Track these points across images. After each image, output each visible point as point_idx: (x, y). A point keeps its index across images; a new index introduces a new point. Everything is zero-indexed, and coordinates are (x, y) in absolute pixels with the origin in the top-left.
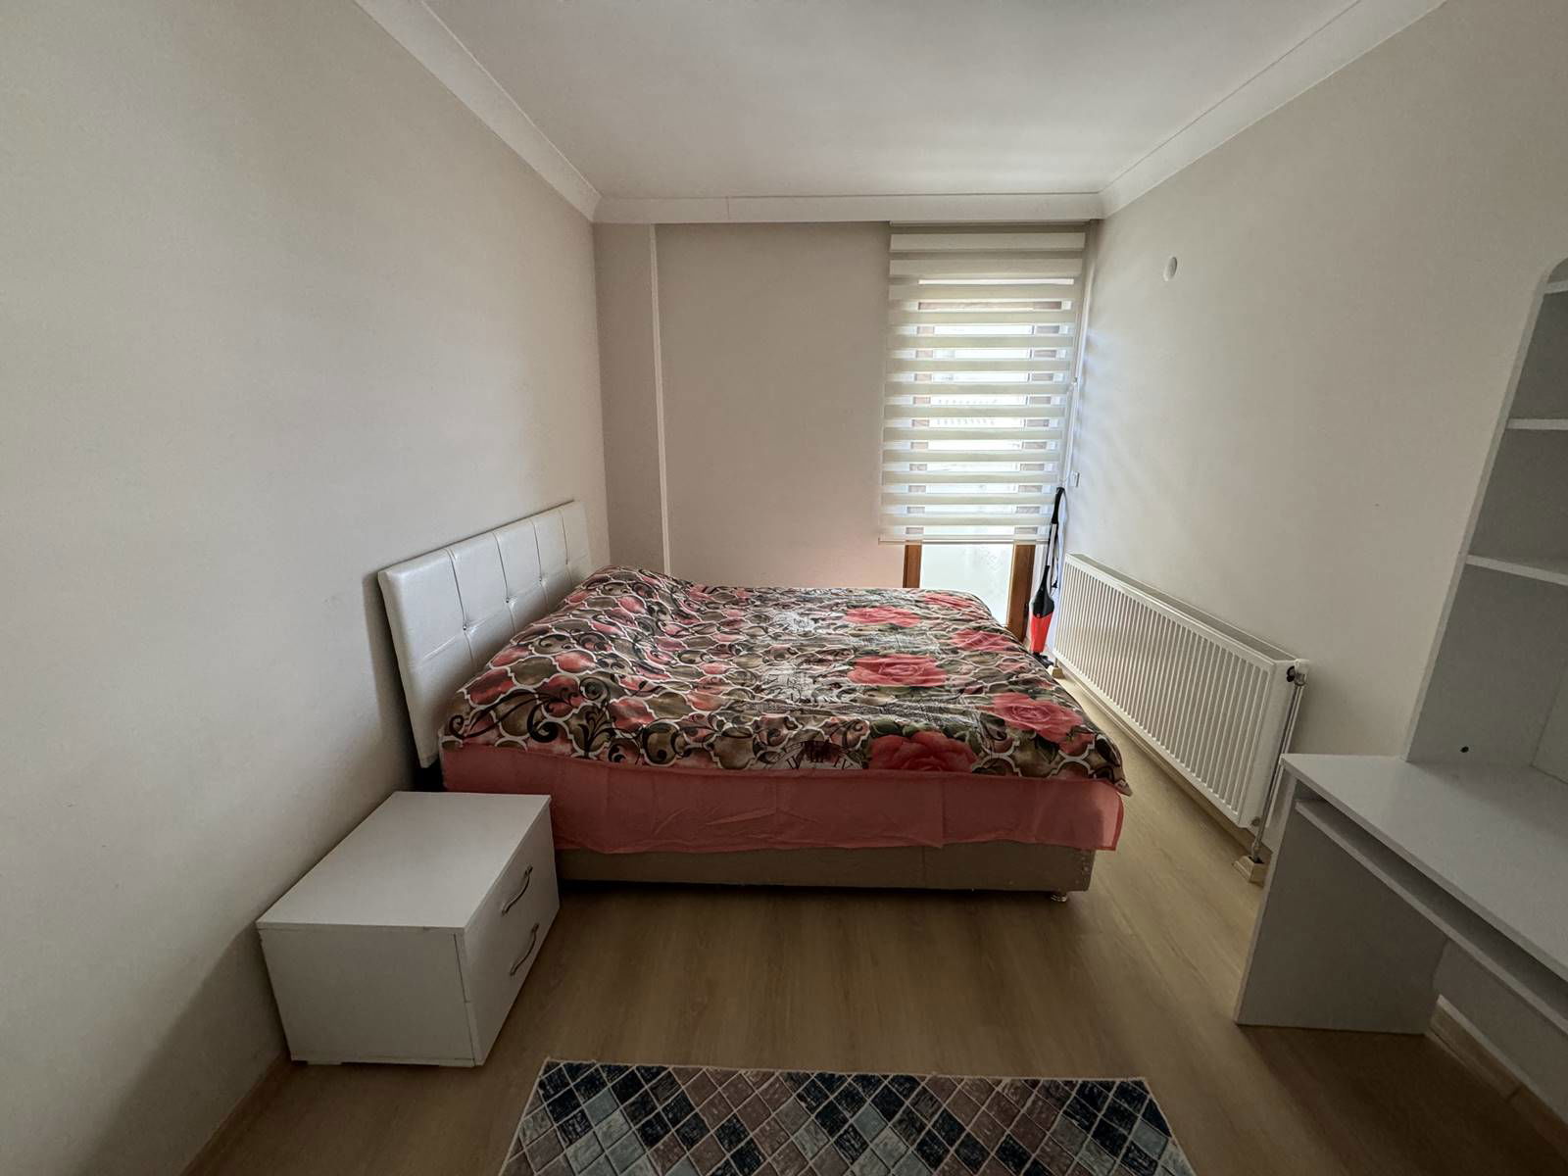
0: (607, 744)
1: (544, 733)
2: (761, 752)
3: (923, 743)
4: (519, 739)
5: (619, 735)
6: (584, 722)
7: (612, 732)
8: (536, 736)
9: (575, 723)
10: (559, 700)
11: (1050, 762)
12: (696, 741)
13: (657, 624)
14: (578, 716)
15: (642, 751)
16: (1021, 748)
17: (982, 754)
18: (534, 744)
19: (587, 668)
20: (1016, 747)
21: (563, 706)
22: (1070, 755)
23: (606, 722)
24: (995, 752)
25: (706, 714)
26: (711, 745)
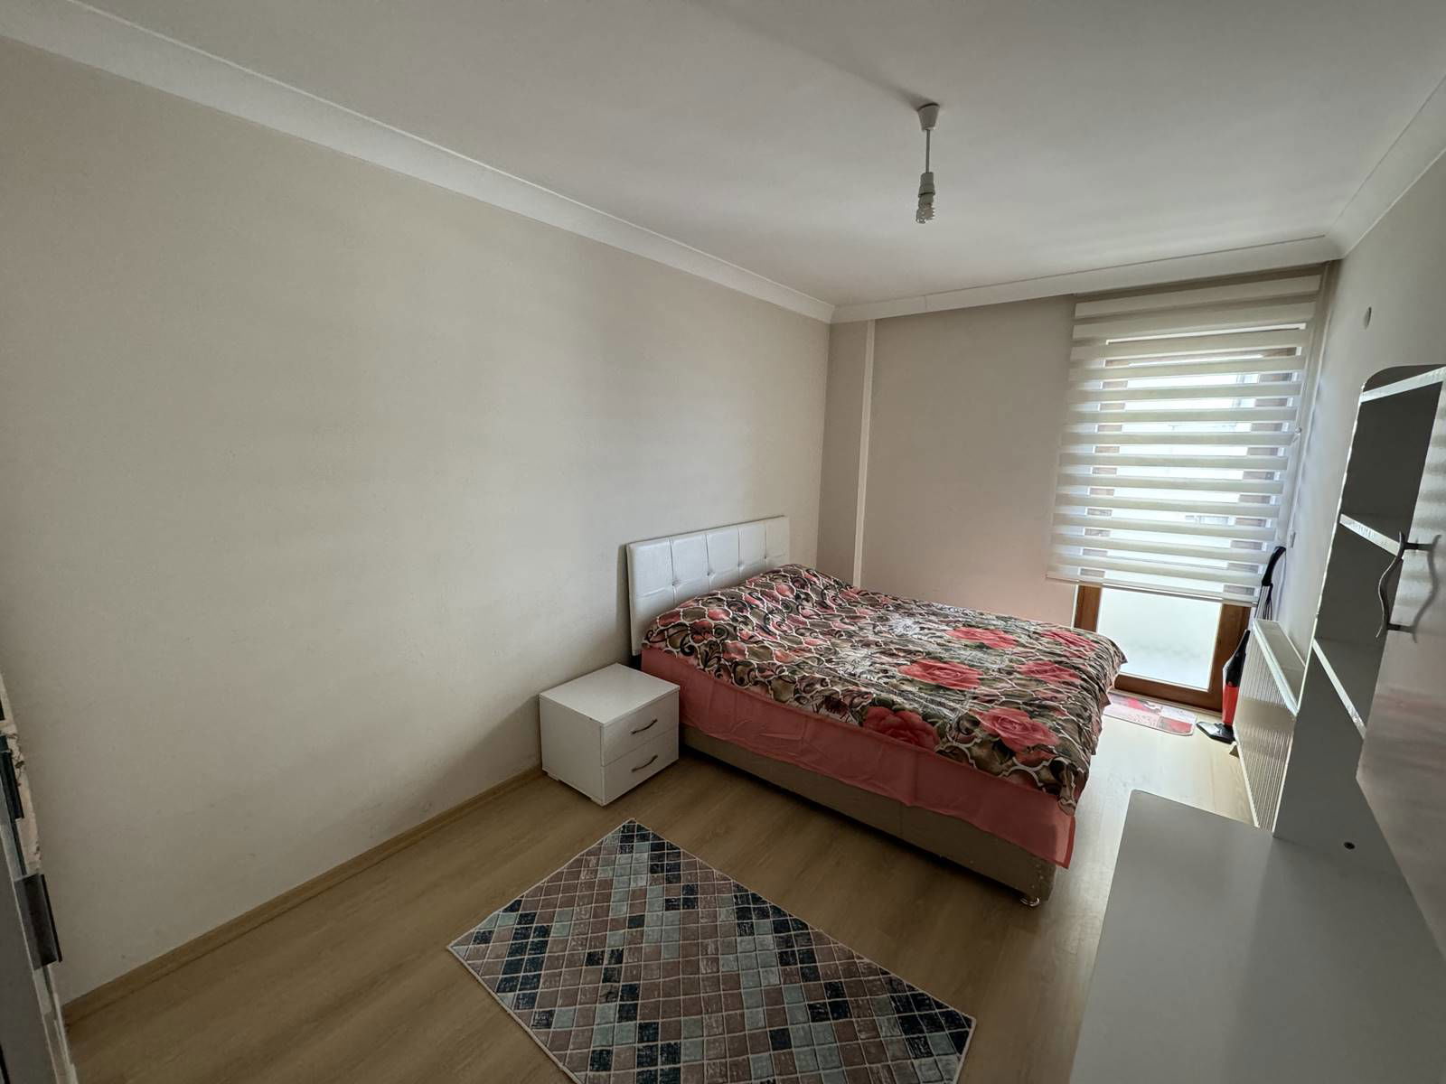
0: (716, 666)
1: (687, 650)
2: (798, 695)
3: (905, 721)
4: (675, 651)
5: (723, 661)
6: (708, 649)
7: (719, 659)
8: (683, 651)
9: (703, 648)
10: (698, 633)
11: (1002, 763)
12: (762, 677)
13: (798, 606)
14: (706, 645)
15: (732, 675)
16: (980, 745)
17: (945, 740)
18: (681, 655)
19: (723, 619)
20: (976, 743)
21: (700, 637)
22: (1023, 763)
23: (719, 652)
24: (956, 741)
25: (779, 663)
26: (770, 682)
